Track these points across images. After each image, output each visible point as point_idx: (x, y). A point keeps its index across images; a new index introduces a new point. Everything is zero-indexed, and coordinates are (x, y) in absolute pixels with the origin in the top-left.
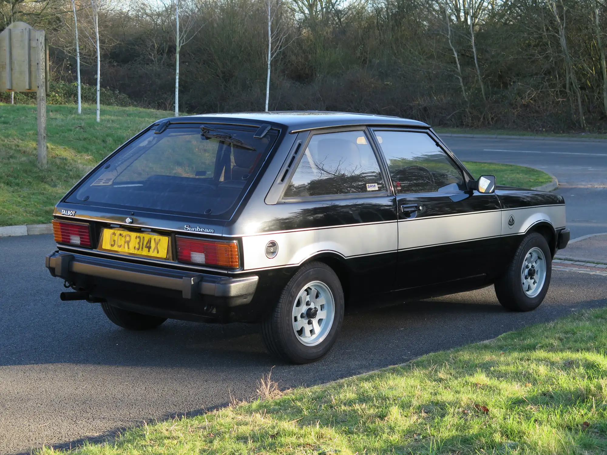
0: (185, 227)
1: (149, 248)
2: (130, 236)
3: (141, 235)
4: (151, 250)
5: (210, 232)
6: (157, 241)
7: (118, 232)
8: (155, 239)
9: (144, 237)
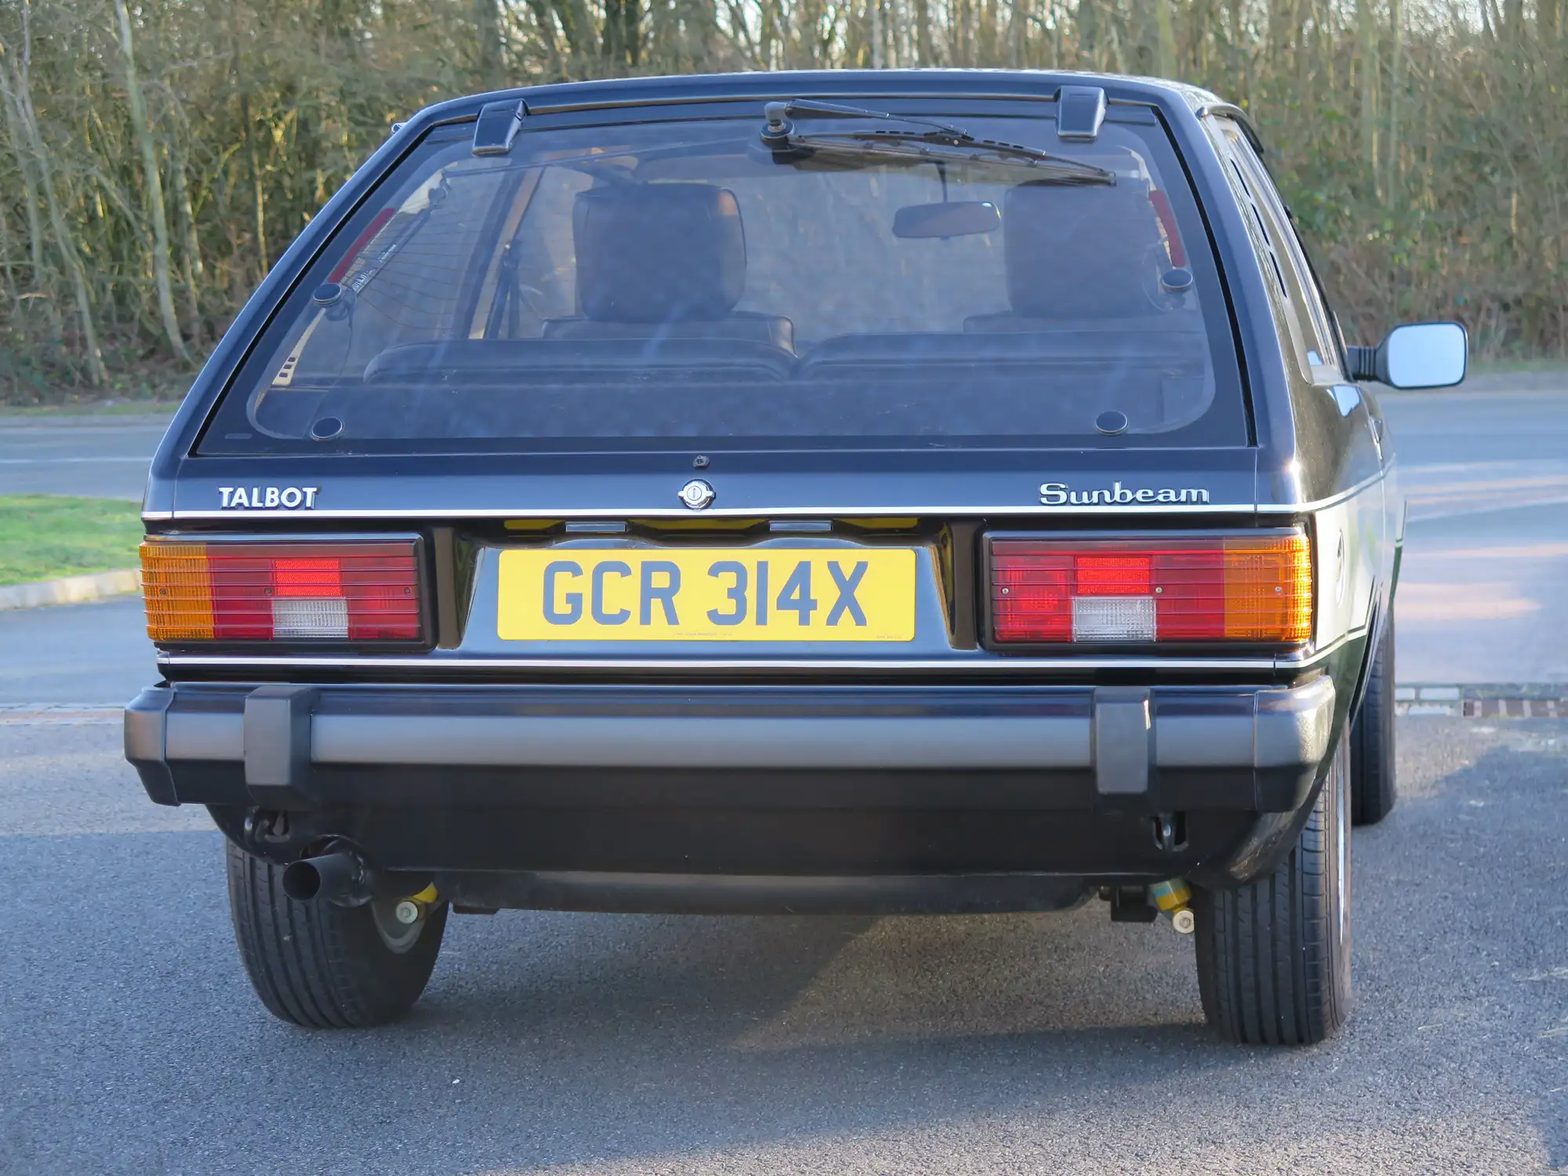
0: (1044, 489)
1: (805, 607)
2: (673, 570)
3: (748, 556)
4: (819, 616)
5: (1189, 502)
6: (848, 571)
7: (589, 558)
8: (834, 567)
9: (762, 567)
